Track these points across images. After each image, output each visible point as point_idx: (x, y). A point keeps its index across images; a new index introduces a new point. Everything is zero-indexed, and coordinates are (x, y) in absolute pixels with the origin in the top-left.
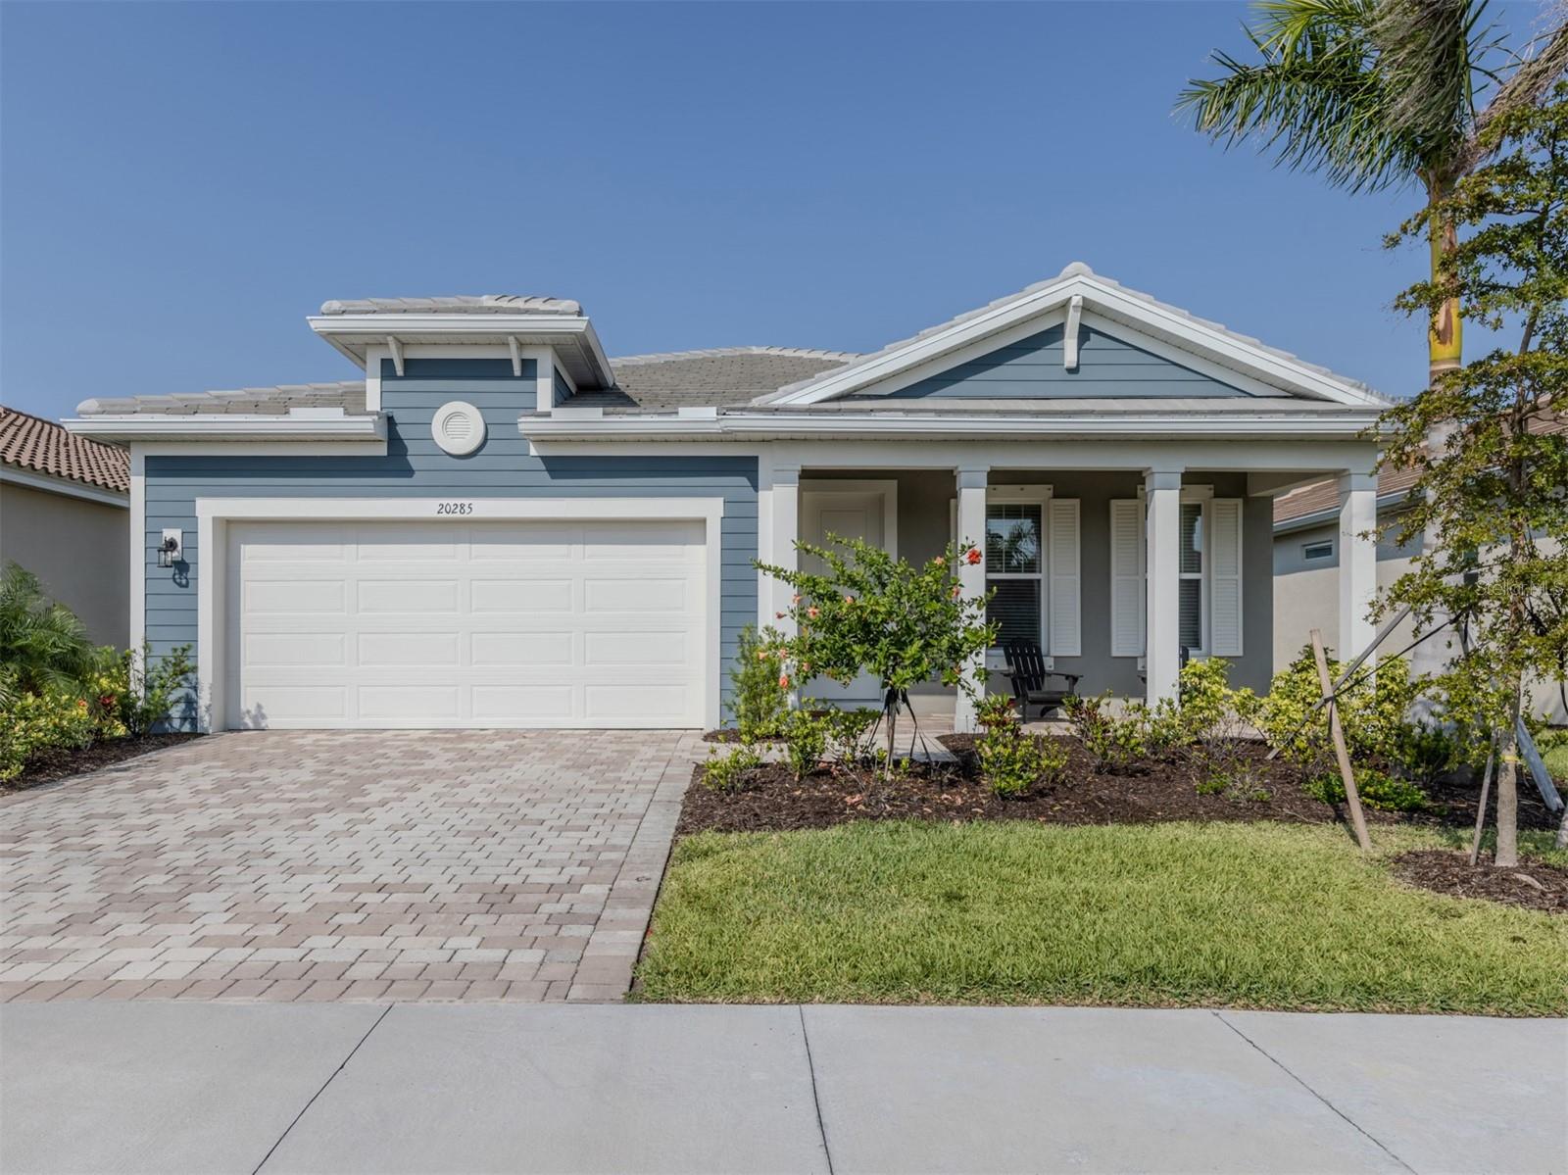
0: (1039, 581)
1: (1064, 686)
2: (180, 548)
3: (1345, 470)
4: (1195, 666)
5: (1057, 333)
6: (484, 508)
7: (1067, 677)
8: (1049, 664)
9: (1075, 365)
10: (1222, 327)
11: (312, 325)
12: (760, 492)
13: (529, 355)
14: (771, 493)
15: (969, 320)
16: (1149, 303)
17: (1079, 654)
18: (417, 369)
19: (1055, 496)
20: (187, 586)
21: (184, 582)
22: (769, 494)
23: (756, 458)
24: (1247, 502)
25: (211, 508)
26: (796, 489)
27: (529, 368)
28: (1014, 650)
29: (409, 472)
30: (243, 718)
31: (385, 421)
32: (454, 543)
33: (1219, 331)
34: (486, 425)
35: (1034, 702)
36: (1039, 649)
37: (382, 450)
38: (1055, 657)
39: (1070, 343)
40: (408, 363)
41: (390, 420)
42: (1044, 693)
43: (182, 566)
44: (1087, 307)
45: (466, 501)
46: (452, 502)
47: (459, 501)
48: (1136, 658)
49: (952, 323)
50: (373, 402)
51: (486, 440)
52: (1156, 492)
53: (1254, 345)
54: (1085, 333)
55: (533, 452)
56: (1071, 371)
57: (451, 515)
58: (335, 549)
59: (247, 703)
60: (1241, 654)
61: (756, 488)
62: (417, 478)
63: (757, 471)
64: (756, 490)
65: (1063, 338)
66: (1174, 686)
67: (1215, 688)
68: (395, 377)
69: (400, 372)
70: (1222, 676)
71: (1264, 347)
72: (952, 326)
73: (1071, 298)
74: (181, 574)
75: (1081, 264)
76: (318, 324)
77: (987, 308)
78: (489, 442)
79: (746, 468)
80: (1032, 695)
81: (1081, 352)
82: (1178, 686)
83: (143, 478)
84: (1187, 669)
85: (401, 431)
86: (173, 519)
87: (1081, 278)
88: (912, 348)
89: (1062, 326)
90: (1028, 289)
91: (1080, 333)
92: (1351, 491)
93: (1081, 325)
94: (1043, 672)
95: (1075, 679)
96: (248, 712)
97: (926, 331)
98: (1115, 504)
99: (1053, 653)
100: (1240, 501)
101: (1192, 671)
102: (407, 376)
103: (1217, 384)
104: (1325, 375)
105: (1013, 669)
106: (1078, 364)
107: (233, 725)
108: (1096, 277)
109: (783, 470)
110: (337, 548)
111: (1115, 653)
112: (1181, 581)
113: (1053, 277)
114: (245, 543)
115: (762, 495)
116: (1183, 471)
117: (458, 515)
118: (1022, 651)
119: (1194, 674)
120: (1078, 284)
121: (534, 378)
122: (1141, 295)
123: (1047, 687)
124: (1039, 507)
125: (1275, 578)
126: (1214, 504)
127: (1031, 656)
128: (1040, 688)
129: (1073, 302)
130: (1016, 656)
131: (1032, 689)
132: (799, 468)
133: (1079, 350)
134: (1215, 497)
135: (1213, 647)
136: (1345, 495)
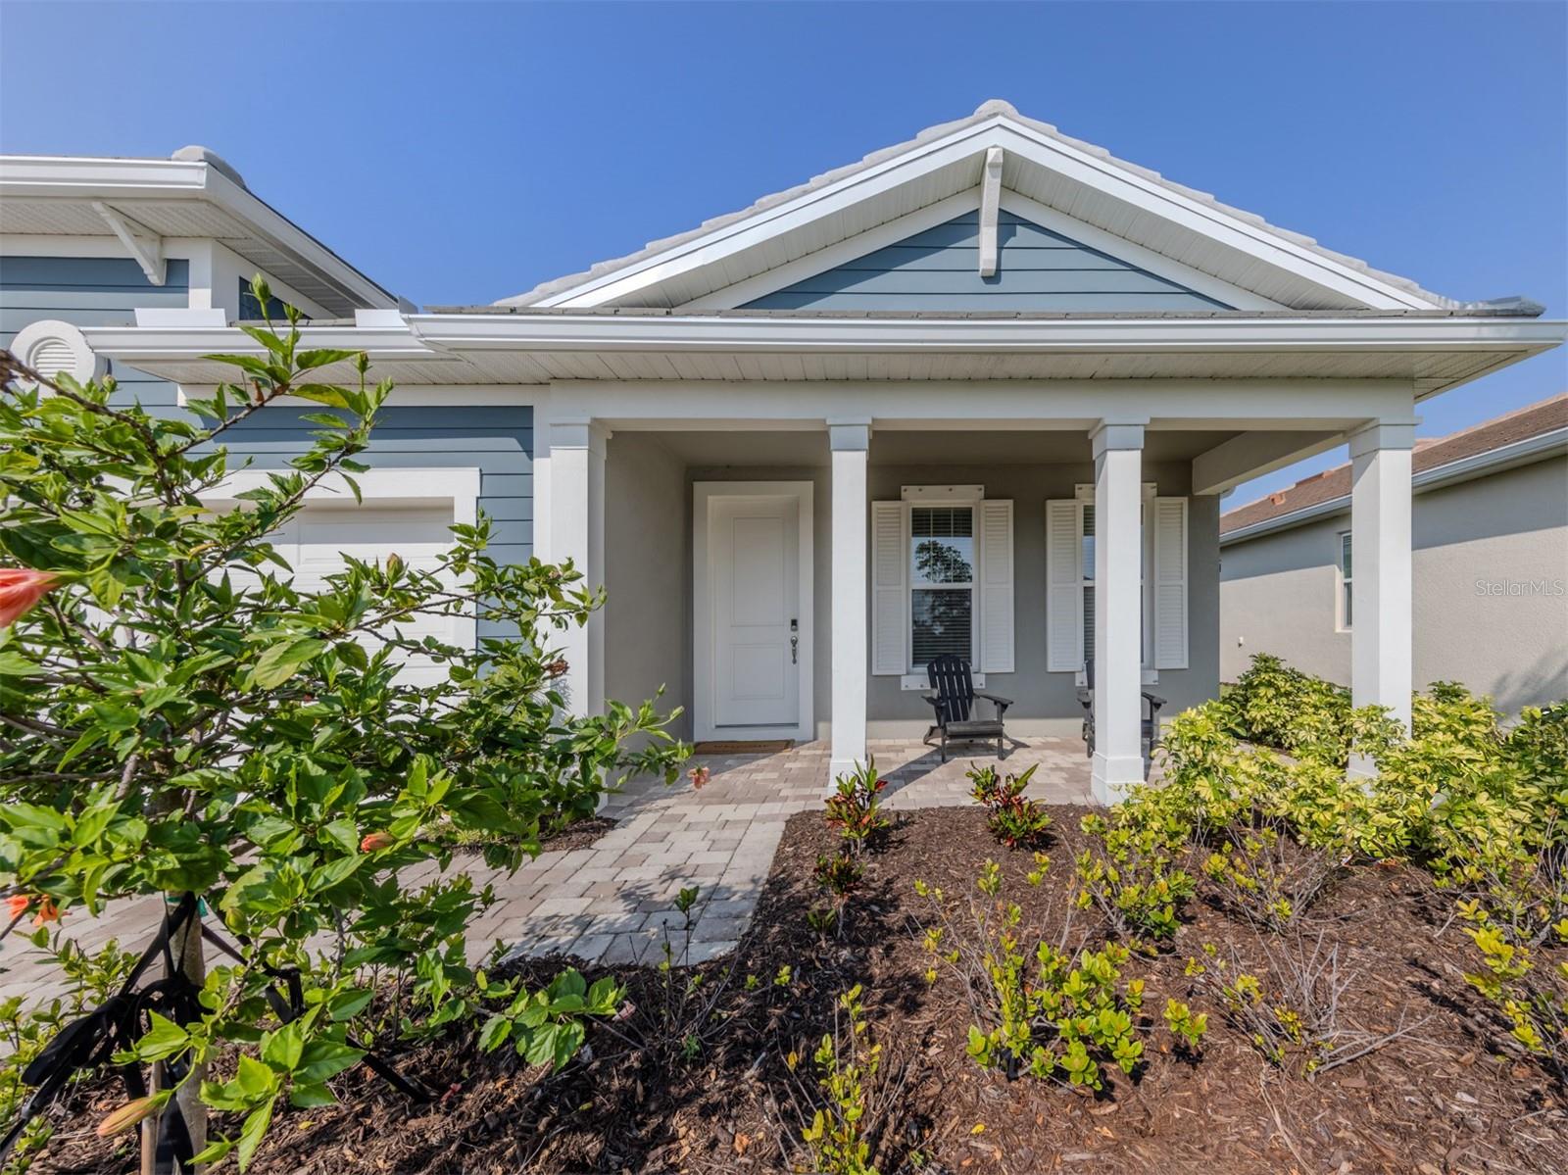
0: (969, 591)
1: (992, 713)
3: (1372, 420)
5: (968, 224)
7: (996, 703)
8: (978, 682)
9: (993, 269)
10: (1210, 197)
12: (536, 461)
13: (175, 252)
14: (549, 460)
15: (832, 182)
16: (1103, 159)
17: (1012, 671)
19: (987, 497)
22: (548, 462)
23: (528, 410)
24: (1193, 502)
26: (586, 453)
27: (176, 273)
28: (940, 667)
33: (1204, 204)
35: (953, 736)
36: (967, 668)
38: (987, 674)
39: (988, 235)
42: (971, 724)
44: (1014, 174)
48: (1074, 673)
52: (1109, 453)
53: (1258, 226)
54: (1008, 223)
55: (182, 400)
56: (988, 279)
60: (1185, 665)
61: (530, 453)
63: (531, 429)
64: (531, 458)
65: (977, 233)
71: (1271, 227)
72: (805, 193)
73: (986, 153)
75: (1002, 99)
77: (859, 164)
79: (516, 423)
80: (952, 727)
81: (1004, 251)
87: (1001, 120)
89: (976, 213)
91: (1000, 222)
92: (1376, 450)
93: (1000, 210)
94: (971, 694)
95: (1004, 706)
97: (764, 200)
98: (1051, 504)
99: (984, 670)
100: (1185, 500)
104: (1358, 270)
105: (936, 693)
106: (998, 270)
108: (1023, 116)
109: (564, 425)
111: (1050, 669)
113: (962, 117)
115: (540, 465)
116: (1147, 422)
118: (949, 668)
120: (998, 130)
121: (184, 289)
122: (1091, 147)
123: (973, 716)
124: (969, 510)
125: (1221, 584)
126: (1157, 508)
127: (959, 674)
128: (966, 718)
129: (989, 159)
130: (941, 674)
131: (957, 719)
132: (588, 421)
133: (1000, 248)
134: (1158, 495)
135: (1157, 657)
136: (1364, 458)
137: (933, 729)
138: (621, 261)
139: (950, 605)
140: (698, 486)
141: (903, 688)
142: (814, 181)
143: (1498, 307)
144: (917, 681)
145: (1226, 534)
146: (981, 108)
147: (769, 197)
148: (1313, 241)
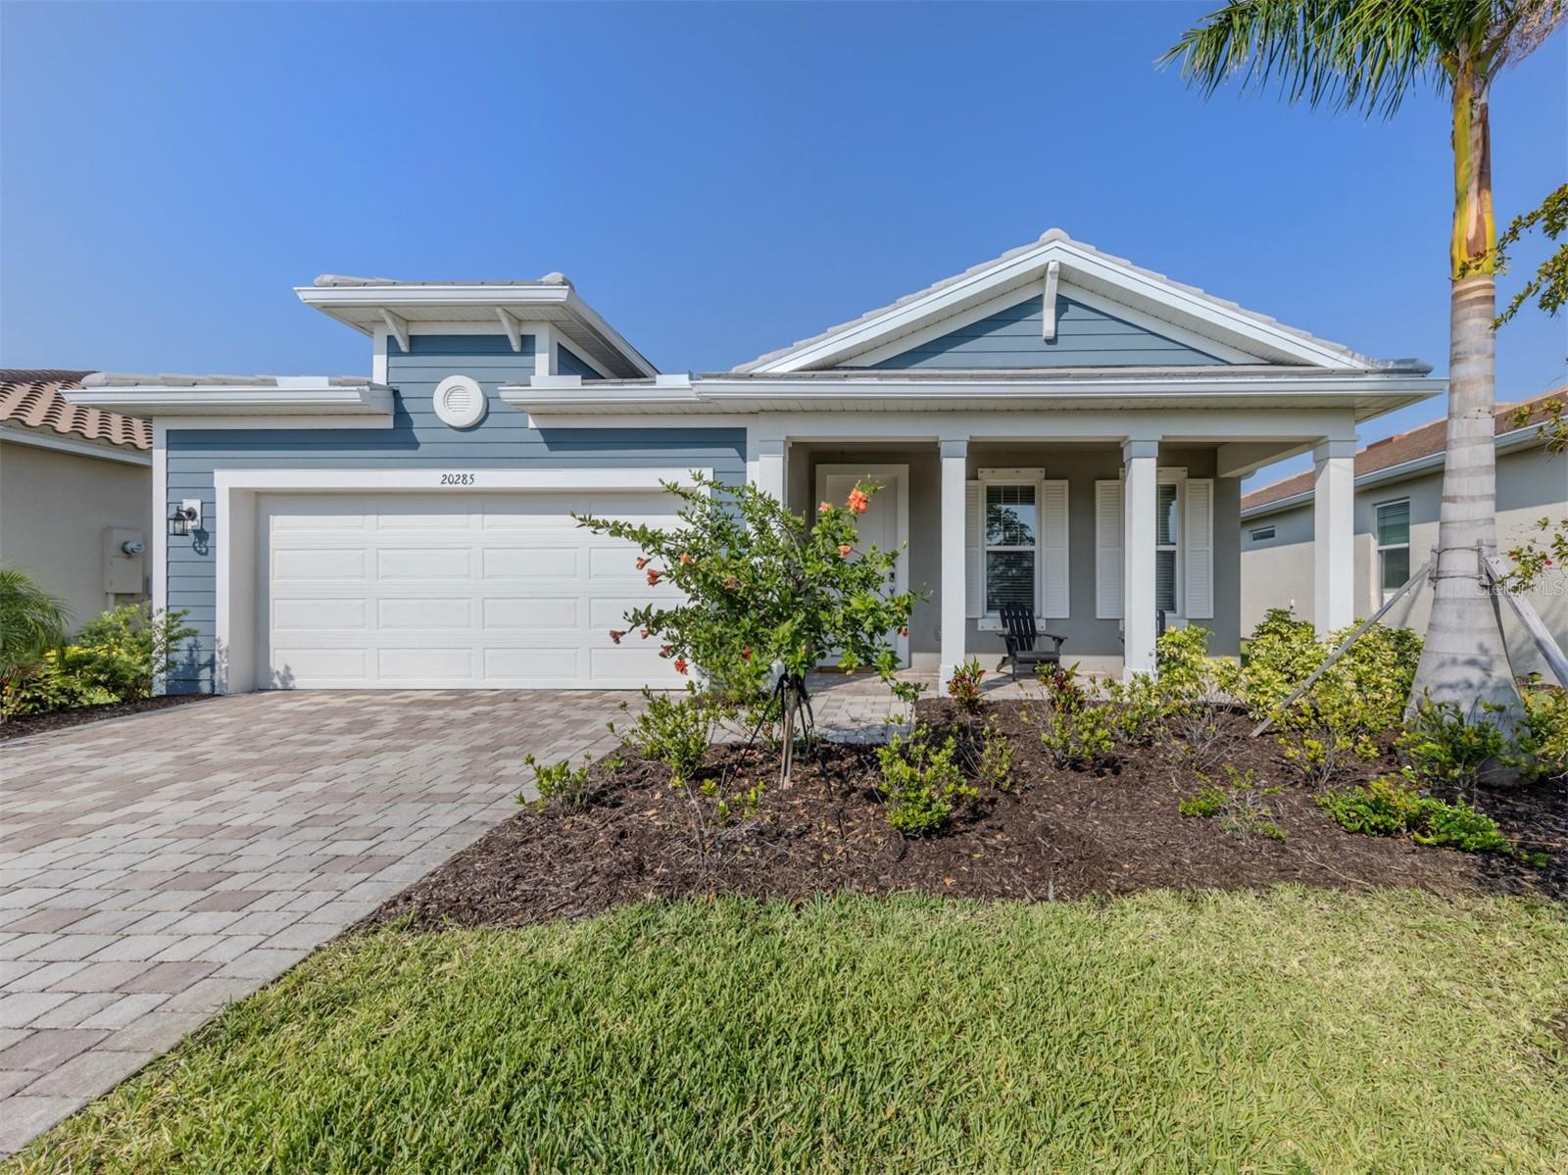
0: (1033, 552)
1: (1051, 646)
2: (199, 517)
3: (1321, 438)
4: (1173, 634)
5: (1035, 304)
6: (486, 479)
7: (1054, 638)
8: (1040, 625)
9: (1052, 335)
10: (1201, 291)
11: (301, 296)
12: (748, 463)
13: (527, 331)
14: (757, 463)
15: (946, 287)
16: (1127, 268)
17: (1068, 616)
18: (420, 345)
19: (1047, 478)
20: (206, 554)
21: (204, 550)
22: (756, 464)
23: (744, 430)
24: (1218, 482)
25: (229, 479)
26: (782, 458)
27: (528, 344)
28: (1009, 613)
29: (414, 444)
30: (272, 679)
31: (390, 394)
32: (468, 513)
33: (1197, 295)
34: (488, 399)
35: (1022, 662)
36: (1031, 612)
37: (388, 423)
38: (1046, 620)
39: (1048, 314)
40: (413, 340)
41: (396, 393)
42: (1036, 653)
43: (202, 535)
44: (1065, 275)
45: (468, 473)
46: (454, 472)
47: (461, 472)
48: (1116, 620)
49: (930, 290)
50: (379, 376)
51: (487, 414)
52: (1134, 460)
53: (1234, 310)
54: (1062, 304)
55: (532, 424)
56: (1049, 341)
57: (453, 485)
58: (356, 519)
59: (277, 664)
60: (1211, 616)
61: (744, 458)
62: (422, 450)
63: (745, 442)
64: (745, 462)
65: (1041, 309)
66: (1151, 655)
67: (1194, 658)
68: (400, 353)
69: (404, 348)
70: (1202, 645)
71: (1243, 310)
72: (929, 294)
73: (1048, 264)
74: (200, 542)
75: (1058, 230)
76: (307, 294)
77: (963, 275)
78: (490, 415)
79: (735, 439)
80: (1020, 655)
81: (1060, 323)
82: (1155, 655)
83: (165, 451)
84: (1165, 638)
85: (408, 405)
86: (191, 490)
87: (1057, 243)
88: (887, 316)
89: (1041, 297)
90: (1006, 255)
91: (1057, 304)
92: (1328, 459)
93: (1058, 295)
94: (1034, 633)
95: (1061, 641)
96: (278, 673)
97: (902, 299)
98: (1099, 484)
99: (1045, 616)
100: (1211, 482)
101: (1170, 640)
102: (411, 353)
103: (1194, 353)
104: (1306, 338)
105: (1007, 631)
106: (1056, 335)
107: (262, 684)
108: (1072, 242)
109: (767, 441)
110: (359, 518)
111: (1099, 616)
112: (1158, 552)
113: (1030, 243)
114: (275, 514)
115: (749, 464)
116: (1160, 439)
117: (461, 485)
118: (1017, 613)
119: (1173, 643)
120: (1056, 250)
121: (533, 353)
122: (1119, 260)
123: (1036, 648)
124: (1033, 488)
125: (1242, 554)
126: (1187, 486)
127: (1025, 618)
128: (1030, 648)
129: (1050, 269)
130: (1011, 618)
131: (1023, 649)
132: (784, 438)
133: (1057, 320)
134: (1189, 477)
135: (1187, 610)
136: (1321, 462)
137: (1004, 659)
138: (812, 340)
139: (1009, 565)
140: (819, 467)
141: (980, 629)
142: (934, 286)
143: (1401, 367)
144: (992, 623)
145: (1245, 511)
146: (1043, 236)
147: (905, 298)
148: (1274, 320)
